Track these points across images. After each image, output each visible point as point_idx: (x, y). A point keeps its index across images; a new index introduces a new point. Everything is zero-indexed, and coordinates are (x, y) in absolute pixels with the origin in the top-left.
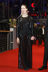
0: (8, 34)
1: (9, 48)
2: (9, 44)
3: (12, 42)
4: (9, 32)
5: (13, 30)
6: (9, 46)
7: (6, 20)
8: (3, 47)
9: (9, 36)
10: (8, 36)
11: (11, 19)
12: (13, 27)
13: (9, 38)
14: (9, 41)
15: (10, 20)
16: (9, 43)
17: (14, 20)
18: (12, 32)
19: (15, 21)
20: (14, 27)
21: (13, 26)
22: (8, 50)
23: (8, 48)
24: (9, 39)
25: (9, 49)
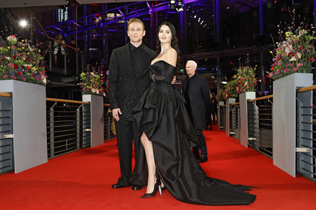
0: (78, 110)
1: (81, 143)
2: (81, 135)
3: (87, 130)
4: (80, 104)
5: (90, 100)
6: (81, 139)
7: (70, 80)
8: (67, 140)
9: (81, 114)
10: (78, 114)
11: (85, 72)
12: (89, 92)
13: (81, 118)
14: (81, 126)
15: (83, 74)
16: (81, 131)
17: (92, 73)
18: (88, 105)
19: (94, 77)
20: (93, 90)
21: (90, 90)
22: (78, 148)
23: (78, 145)
24: (81, 122)
25: (81, 147)
